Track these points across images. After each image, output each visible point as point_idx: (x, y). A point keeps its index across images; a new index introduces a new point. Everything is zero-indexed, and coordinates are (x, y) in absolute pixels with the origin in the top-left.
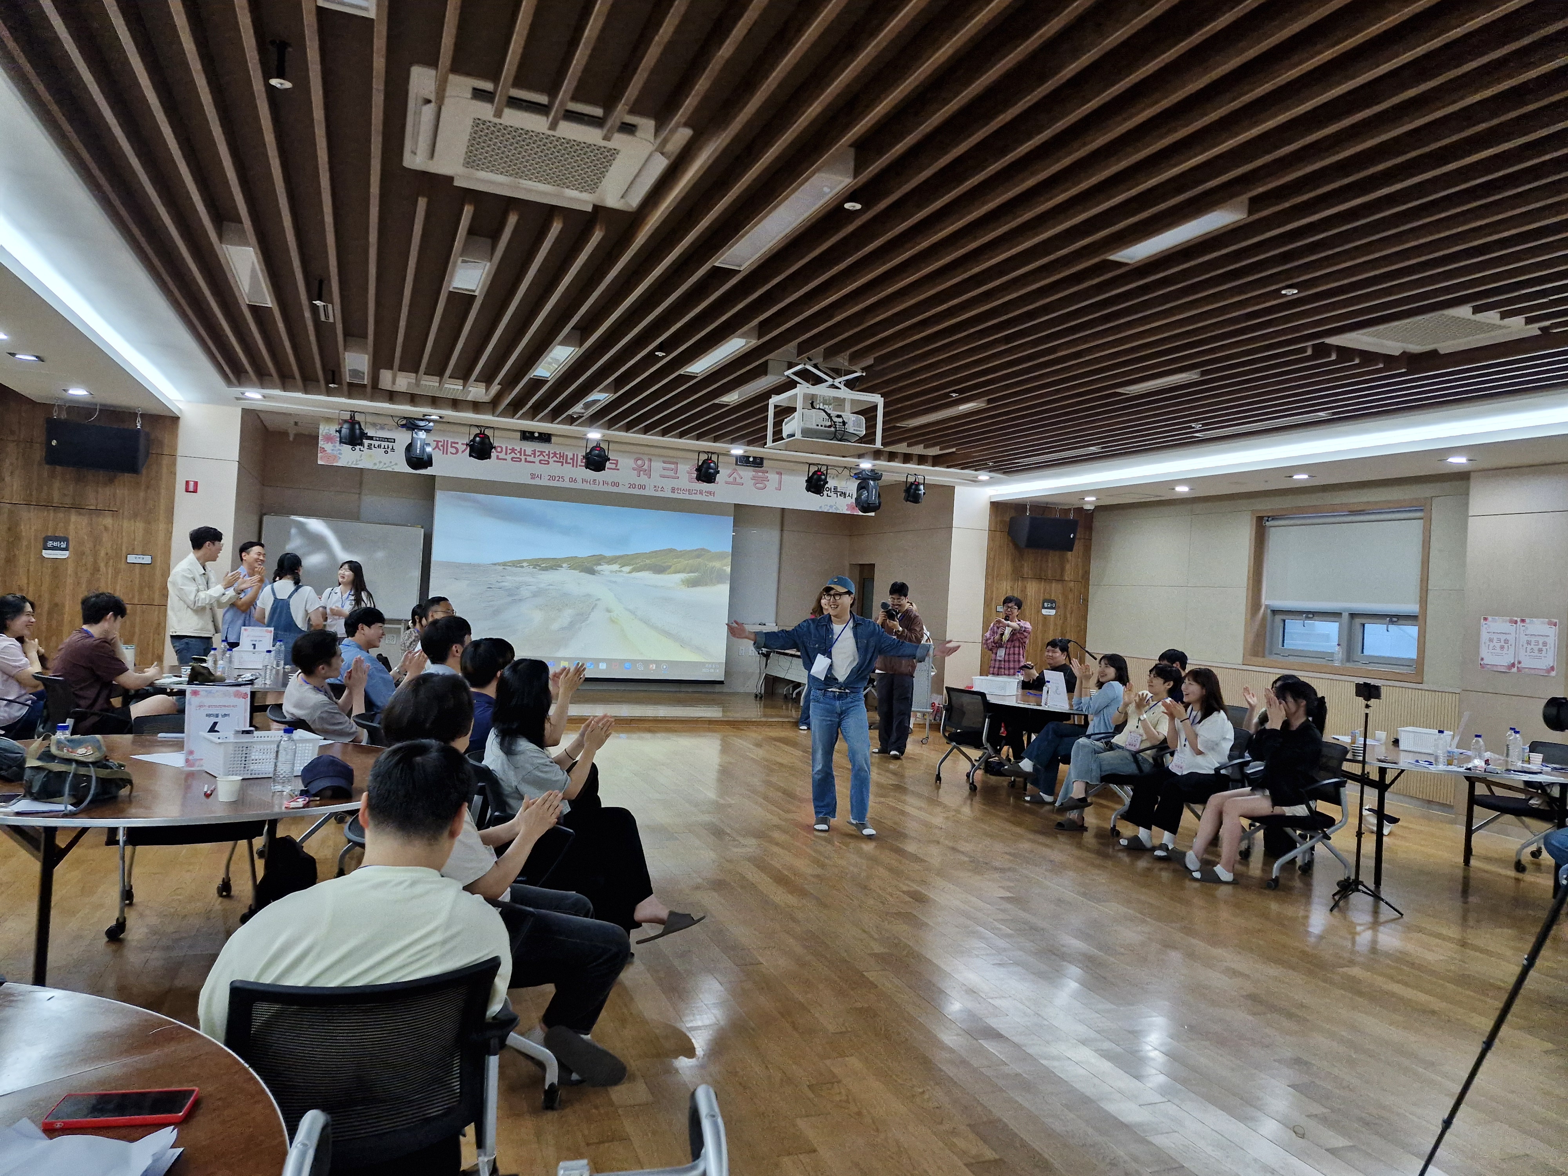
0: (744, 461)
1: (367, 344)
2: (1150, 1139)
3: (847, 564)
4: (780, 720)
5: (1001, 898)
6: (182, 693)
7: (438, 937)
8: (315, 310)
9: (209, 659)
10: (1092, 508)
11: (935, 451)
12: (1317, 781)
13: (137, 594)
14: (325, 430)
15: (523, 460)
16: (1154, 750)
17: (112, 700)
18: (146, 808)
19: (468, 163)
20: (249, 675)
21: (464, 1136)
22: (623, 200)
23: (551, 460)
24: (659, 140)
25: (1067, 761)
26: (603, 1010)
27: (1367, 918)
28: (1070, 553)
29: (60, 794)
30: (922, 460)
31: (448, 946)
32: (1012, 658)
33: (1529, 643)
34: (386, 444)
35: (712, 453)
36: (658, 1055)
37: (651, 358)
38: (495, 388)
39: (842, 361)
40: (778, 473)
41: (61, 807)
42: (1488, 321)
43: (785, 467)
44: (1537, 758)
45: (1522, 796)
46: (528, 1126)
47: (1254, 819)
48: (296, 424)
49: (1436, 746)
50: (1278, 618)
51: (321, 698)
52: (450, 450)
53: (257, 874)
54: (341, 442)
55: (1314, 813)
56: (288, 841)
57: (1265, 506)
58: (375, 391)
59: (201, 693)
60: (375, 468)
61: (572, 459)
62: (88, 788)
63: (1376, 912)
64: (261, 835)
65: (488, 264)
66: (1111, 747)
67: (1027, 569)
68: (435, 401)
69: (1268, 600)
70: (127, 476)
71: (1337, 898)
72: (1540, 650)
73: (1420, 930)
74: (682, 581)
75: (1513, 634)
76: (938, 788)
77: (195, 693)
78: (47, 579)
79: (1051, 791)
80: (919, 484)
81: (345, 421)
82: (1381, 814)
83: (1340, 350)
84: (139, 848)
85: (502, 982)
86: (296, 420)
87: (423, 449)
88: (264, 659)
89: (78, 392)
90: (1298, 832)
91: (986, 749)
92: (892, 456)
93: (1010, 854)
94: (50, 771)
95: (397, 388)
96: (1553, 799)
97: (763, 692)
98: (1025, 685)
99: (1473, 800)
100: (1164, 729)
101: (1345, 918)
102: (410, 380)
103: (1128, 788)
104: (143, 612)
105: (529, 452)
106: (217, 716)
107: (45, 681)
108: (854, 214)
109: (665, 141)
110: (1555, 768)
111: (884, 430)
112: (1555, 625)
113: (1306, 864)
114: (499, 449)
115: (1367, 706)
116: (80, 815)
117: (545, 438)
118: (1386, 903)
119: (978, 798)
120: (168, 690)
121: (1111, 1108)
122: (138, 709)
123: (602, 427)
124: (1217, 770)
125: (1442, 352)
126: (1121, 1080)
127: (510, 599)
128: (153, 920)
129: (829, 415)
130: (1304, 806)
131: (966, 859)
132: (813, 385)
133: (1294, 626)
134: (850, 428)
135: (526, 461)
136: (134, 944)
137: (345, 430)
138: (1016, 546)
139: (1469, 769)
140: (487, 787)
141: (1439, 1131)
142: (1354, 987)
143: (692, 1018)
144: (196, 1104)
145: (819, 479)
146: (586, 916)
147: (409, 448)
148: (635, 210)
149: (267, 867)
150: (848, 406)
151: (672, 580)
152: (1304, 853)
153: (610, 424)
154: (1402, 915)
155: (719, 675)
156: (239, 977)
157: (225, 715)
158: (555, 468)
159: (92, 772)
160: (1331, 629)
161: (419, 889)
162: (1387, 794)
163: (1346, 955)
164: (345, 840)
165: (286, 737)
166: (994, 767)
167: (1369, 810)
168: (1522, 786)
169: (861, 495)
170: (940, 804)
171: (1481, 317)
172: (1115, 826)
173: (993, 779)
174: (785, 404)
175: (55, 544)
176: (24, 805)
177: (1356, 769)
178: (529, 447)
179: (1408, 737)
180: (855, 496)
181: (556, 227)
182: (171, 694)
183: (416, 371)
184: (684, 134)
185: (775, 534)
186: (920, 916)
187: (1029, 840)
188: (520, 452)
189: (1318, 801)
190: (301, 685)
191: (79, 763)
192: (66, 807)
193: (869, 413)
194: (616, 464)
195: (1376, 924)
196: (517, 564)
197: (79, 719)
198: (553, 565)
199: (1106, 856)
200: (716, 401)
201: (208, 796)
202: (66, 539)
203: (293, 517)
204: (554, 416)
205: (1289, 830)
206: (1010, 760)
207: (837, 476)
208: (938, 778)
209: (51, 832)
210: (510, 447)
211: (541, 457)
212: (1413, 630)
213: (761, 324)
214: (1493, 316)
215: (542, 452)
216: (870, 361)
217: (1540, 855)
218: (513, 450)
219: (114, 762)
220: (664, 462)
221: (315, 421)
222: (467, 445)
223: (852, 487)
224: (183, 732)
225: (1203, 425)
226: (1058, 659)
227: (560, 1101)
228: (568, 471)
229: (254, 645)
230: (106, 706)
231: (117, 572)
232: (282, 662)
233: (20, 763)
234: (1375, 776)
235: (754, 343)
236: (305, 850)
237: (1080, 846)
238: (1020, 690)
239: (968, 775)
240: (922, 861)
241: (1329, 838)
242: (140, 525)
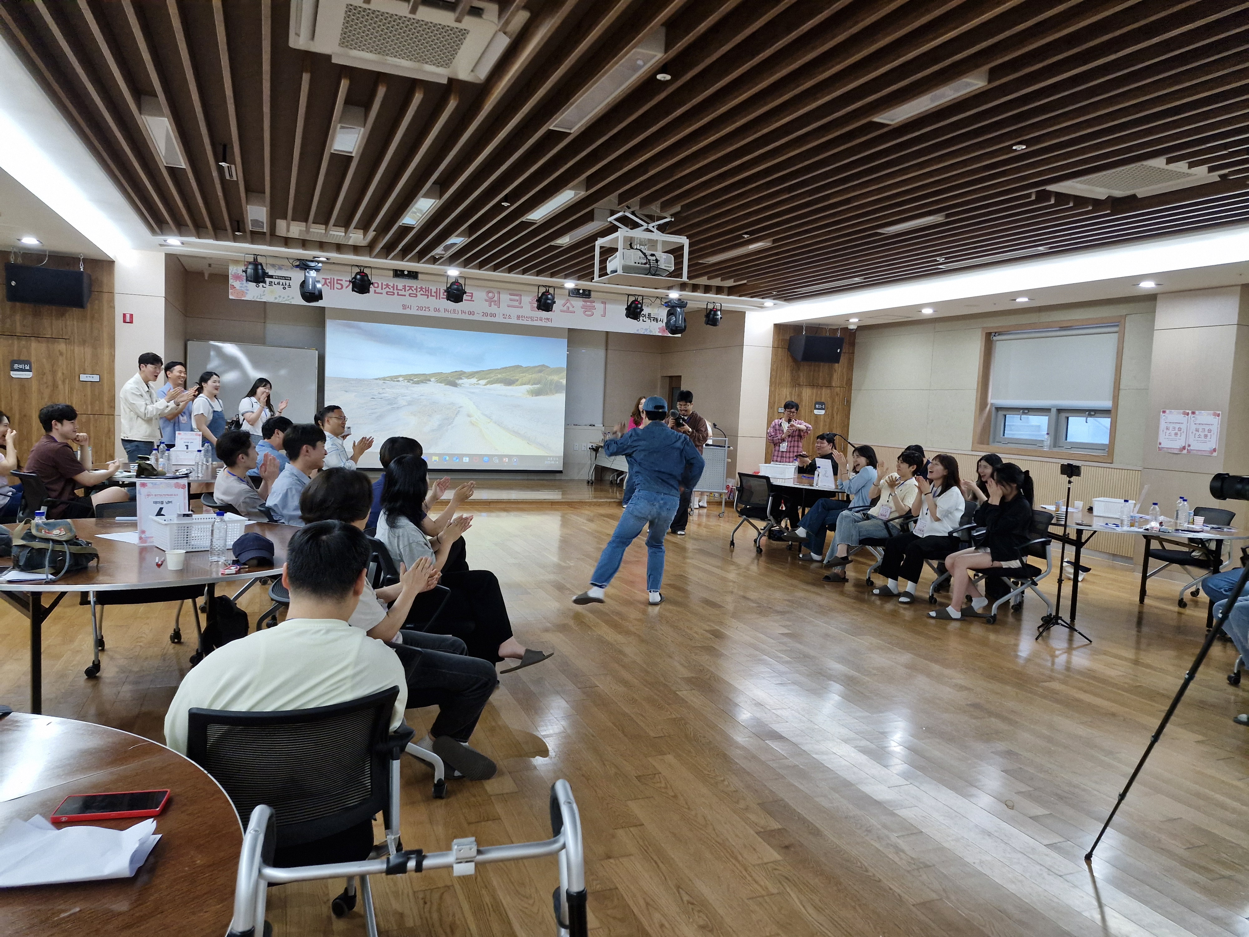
0: (576, 293)
1: (265, 197)
2: (896, 812)
3: (659, 376)
4: (609, 500)
5: (782, 634)
6: (133, 485)
7: (349, 672)
8: (220, 169)
9: (152, 457)
10: (855, 327)
11: (730, 283)
12: (1030, 540)
13: (89, 407)
14: (235, 270)
15: (396, 294)
16: (901, 519)
17: (76, 491)
18: (109, 575)
19: (343, 43)
20: (185, 470)
21: (375, 820)
22: (472, 74)
23: (418, 294)
24: (503, 21)
25: (833, 528)
26: (477, 724)
27: (1065, 645)
28: (837, 364)
29: (41, 566)
30: (719, 290)
31: (358, 679)
32: (792, 450)
33: (1197, 430)
34: (284, 281)
35: (549, 287)
36: (521, 756)
37: (498, 208)
38: (371, 234)
39: (655, 208)
40: (602, 302)
41: (43, 576)
42: (1179, 170)
43: (609, 297)
44: (1200, 520)
45: (1186, 549)
46: (422, 812)
47: (977, 570)
48: (210, 265)
49: (1122, 512)
50: (1001, 413)
51: (244, 486)
52: (336, 286)
53: (201, 624)
54: (247, 280)
55: (1026, 566)
56: (224, 600)
57: (992, 324)
58: (273, 237)
59: (148, 485)
60: (276, 301)
61: (436, 292)
62: (64, 561)
63: (1071, 640)
64: (203, 595)
65: (362, 129)
66: (868, 517)
67: (803, 377)
68: (322, 246)
69: (993, 400)
70: (76, 311)
71: (1041, 630)
72: (1206, 436)
73: (1105, 653)
74: (528, 391)
75: (1185, 423)
76: (732, 551)
77: (143, 485)
78: (16, 396)
79: (819, 552)
80: (717, 310)
81: (250, 263)
82: (1078, 567)
83: (1058, 195)
84: (107, 607)
85: (400, 704)
86: (210, 262)
87: (314, 286)
88: (196, 456)
89: (30, 241)
90: (1012, 580)
91: (770, 520)
92: (695, 288)
93: (788, 601)
94: (33, 548)
95: (291, 235)
96: (1211, 552)
97: (593, 478)
98: (801, 470)
99: (1149, 553)
100: (910, 502)
101: (1048, 646)
102: (301, 228)
103: (880, 549)
104: (96, 420)
105: (400, 287)
106: (162, 503)
107: (21, 477)
108: (666, 83)
109: (507, 23)
110: (1213, 528)
111: (689, 266)
112: (1218, 415)
113: (1017, 605)
114: (376, 285)
115: (1070, 482)
116: (58, 583)
117: (413, 275)
118: (1080, 633)
119: (763, 558)
120: (121, 483)
121: (867, 789)
122: (98, 498)
123: (459, 266)
124: (950, 533)
125: (1139, 196)
126: (873, 768)
127: (390, 407)
128: (122, 662)
129: (644, 254)
130: (1018, 561)
131: (755, 605)
132: (631, 229)
133: (1013, 420)
134: (662, 265)
135: (398, 295)
136: (107, 681)
137: (250, 271)
138: (795, 360)
139: (1147, 529)
140: (380, 557)
141: (1116, 802)
142: (1054, 697)
143: (545, 728)
144: (169, 802)
145: (637, 308)
146: (461, 654)
147: (303, 284)
148: (482, 82)
149: (208, 619)
150: (659, 247)
151: (520, 391)
152: (1016, 596)
153: (466, 264)
154: (1091, 642)
155: (558, 465)
156: (194, 705)
157: (169, 502)
158: (421, 300)
159: (66, 548)
160: (1041, 422)
161: (331, 636)
162: (1082, 549)
163: (1047, 672)
164: (268, 598)
165: (218, 519)
166: (776, 535)
167: (1068, 562)
168: (1186, 542)
169: (670, 320)
170: (733, 563)
171: (1173, 166)
172: (869, 578)
173: (776, 544)
174: (608, 246)
175: (21, 366)
176: (14, 575)
177: (1059, 531)
178: (400, 283)
179: (1101, 506)
180: (665, 321)
181: (418, 98)
182: (123, 485)
183: (306, 220)
184: (522, 16)
185: (601, 353)
186: (720, 650)
187: (804, 590)
188: (393, 287)
189: (1029, 556)
190: (227, 477)
191: (55, 542)
192: (47, 576)
193: (677, 252)
194: (472, 296)
195: (1070, 649)
196: (394, 379)
197: (51, 506)
198: (423, 379)
199: (862, 601)
200: (552, 243)
201: (159, 566)
202: (28, 362)
203: (212, 343)
204: (420, 256)
205: (1005, 579)
206: (788, 529)
207: (651, 304)
208: (732, 543)
209: (37, 595)
210: (385, 283)
211: (411, 291)
212: (1106, 422)
213: (589, 178)
214: (1182, 166)
215: (411, 288)
216: (677, 208)
217: (1198, 594)
218: (387, 285)
219: (82, 540)
220: (511, 295)
221: (225, 263)
222: (350, 281)
223: (663, 313)
224: (136, 516)
225: (946, 258)
226: (825, 449)
227: (447, 792)
228: (433, 302)
229: (187, 446)
230: (72, 497)
231: (71, 390)
232: (210, 460)
233: (8, 542)
234: (1073, 536)
235: (582, 194)
236: (238, 606)
237: (842, 593)
238: (797, 474)
239: (755, 541)
240: (720, 607)
241: (1036, 585)
242: (88, 351)
